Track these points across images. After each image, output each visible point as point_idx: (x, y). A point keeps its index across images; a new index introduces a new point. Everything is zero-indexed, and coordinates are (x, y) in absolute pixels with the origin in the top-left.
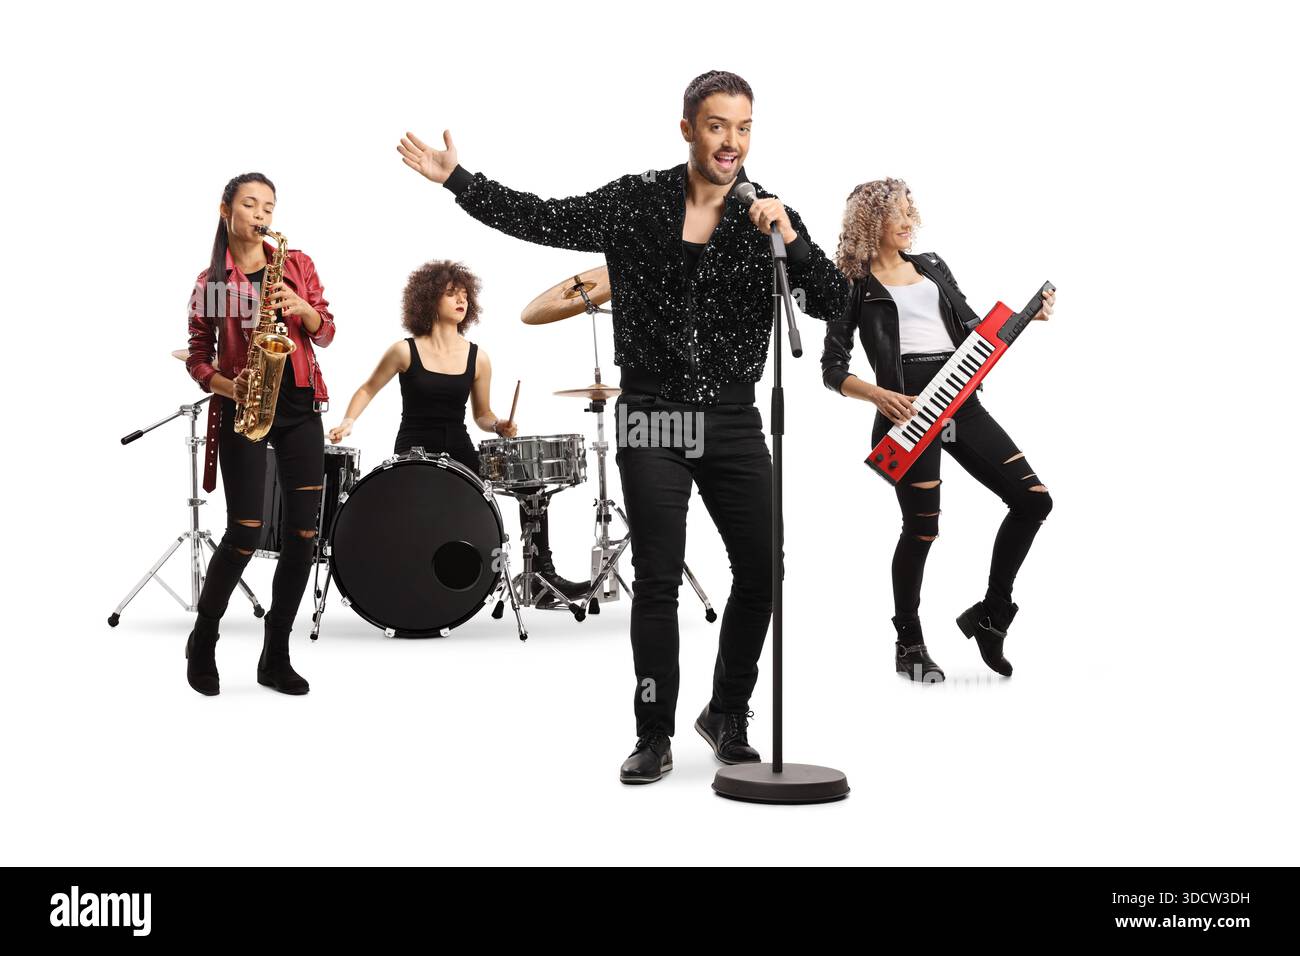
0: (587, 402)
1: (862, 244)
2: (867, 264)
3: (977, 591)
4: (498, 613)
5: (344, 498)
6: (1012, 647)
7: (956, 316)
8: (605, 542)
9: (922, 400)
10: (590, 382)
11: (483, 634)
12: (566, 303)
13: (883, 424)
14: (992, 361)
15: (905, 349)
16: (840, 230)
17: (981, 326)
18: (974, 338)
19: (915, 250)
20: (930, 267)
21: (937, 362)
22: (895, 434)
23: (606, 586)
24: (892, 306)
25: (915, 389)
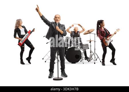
0: (89, 42)
1: (17, 25)
2: (18, 27)
3: (28, 56)
4: (81, 61)
5: (67, 50)
6: (31, 61)
7: (26, 31)
8: (91, 55)
9: (23, 39)
10: (90, 40)
11: (80, 63)
12: (87, 33)
13: (19, 41)
14: (29, 35)
15: (21, 34)
16: (15, 24)
17: (28, 32)
18: (27, 33)
19: (22, 25)
20: (23, 27)
21: (24, 36)
22: (20, 42)
23: (91, 59)
24: (20, 30)
25: (22, 38)
